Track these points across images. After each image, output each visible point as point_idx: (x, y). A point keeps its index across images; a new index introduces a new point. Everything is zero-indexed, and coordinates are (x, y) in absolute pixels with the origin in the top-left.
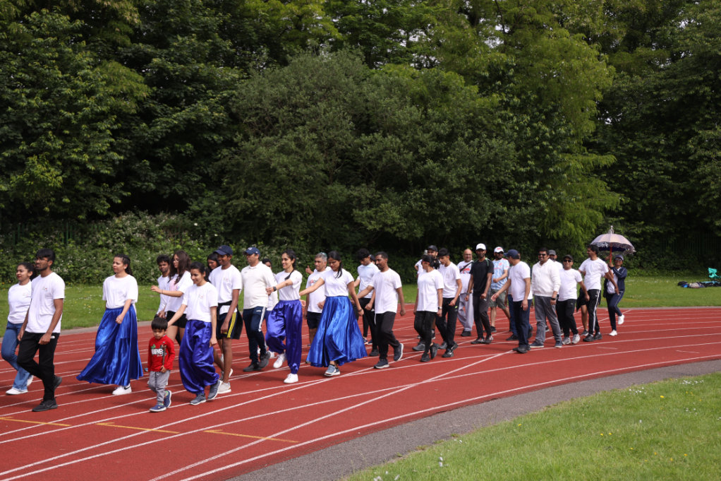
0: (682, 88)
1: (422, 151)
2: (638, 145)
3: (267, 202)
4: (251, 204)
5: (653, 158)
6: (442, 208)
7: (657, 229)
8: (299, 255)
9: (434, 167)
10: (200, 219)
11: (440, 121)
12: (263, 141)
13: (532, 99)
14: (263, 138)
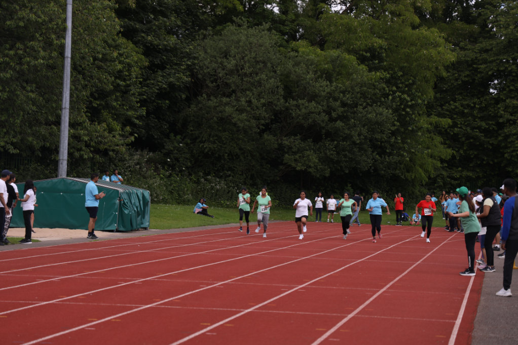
0: (494, 64)
1: (334, 115)
2: (458, 106)
3: (225, 146)
4: (214, 147)
5: (470, 118)
6: (345, 156)
7: (471, 175)
8: (237, 186)
9: (342, 127)
10: (172, 156)
11: (343, 92)
12: (224, 101)
13: (399, 75)
14: (222, 99)
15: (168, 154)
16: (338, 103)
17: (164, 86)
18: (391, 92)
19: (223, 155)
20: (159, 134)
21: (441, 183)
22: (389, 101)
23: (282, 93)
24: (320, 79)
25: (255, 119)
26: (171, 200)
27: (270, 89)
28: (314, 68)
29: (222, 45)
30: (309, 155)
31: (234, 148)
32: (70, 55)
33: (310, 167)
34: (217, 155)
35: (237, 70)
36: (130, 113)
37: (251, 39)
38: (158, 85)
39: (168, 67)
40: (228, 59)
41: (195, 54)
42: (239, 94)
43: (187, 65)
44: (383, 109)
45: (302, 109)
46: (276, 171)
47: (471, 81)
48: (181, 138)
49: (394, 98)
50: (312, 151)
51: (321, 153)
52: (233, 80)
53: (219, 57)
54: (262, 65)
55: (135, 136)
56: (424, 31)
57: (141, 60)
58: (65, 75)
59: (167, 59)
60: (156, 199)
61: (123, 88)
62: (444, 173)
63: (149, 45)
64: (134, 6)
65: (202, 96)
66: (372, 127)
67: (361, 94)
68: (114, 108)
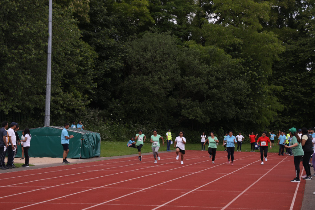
0: (309, 53)
1: (211, 85)
2: (287, 79)
3: (145, 105)
4: (139, 106)
5: (295, 86)
6: (219, 110)
7: (296, 120)
9: (217, 92)
10: (113, 112)
11: (217, 71)
12: (144, 78)
13: (251, 60)
14: (143, 77)
15: (111, 111)
16: (214, 78)
17: (108, 69)
18: (246, 71)
19: (145, 111)
20: (106, 99)
21: (278, 126)
22: (245, 76)
23: (180, 72)
24: (202, 64)
25: (164, 89)
26: (113, 139)
27: (172, 70)
28: (199, 57)
29: (143, 44)
30: (197, 110)
31: (151, 106)
32: (51, 52)
33: (198, 117)
34: (140, 111)
35: (152, 59)
36: (87, 86)
37: (160, 40)
38: (104, 69)
39: (110, 58)
40: (146, 52)
41: (127, 50)
42: (153, 74)
43: (122, 57)
44: (241, 81)
45: (192, 82)
46: (177, 120)
47: (295, 63)
48: (118, 101)
49: (248, 74)
50: (199, 107)
51: (204, 108)
52: (150, 65)
53: (141, 51)
54: (167, 56)
55: (91, 100)
56: (265, 33)
57: (94, 54)
58: (48, 64)
59: (109, 53)
60: (104, 139)
61: (83, 71)
62: (280, 119)
63: (99, 45)
64: (89, 21)
65: (131, 75)
66: (235, 92)
67: (227, 72)
68: (78, 83)
